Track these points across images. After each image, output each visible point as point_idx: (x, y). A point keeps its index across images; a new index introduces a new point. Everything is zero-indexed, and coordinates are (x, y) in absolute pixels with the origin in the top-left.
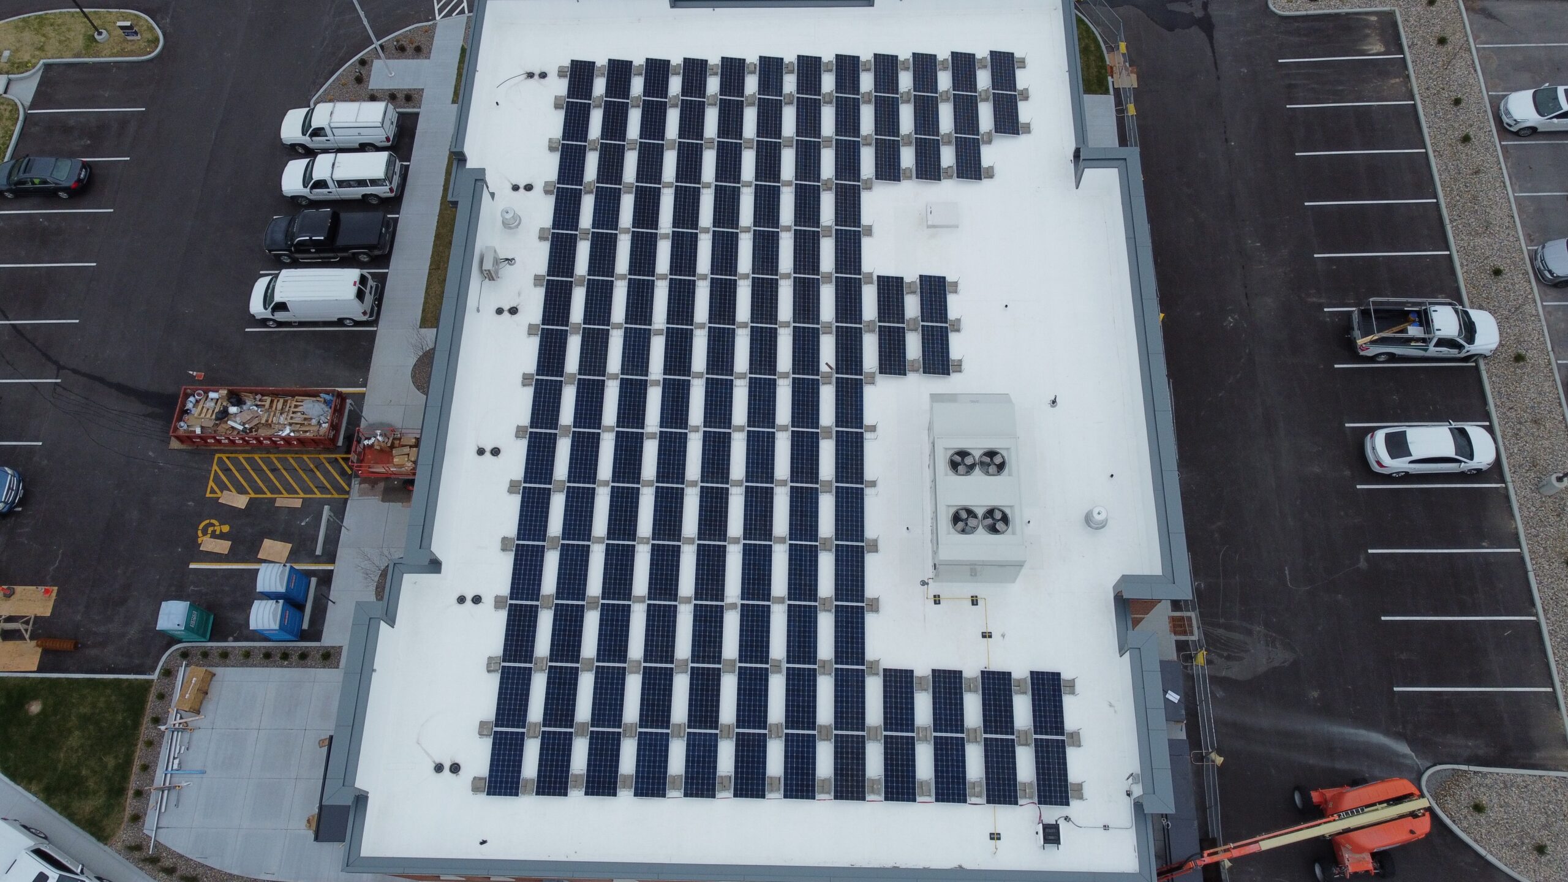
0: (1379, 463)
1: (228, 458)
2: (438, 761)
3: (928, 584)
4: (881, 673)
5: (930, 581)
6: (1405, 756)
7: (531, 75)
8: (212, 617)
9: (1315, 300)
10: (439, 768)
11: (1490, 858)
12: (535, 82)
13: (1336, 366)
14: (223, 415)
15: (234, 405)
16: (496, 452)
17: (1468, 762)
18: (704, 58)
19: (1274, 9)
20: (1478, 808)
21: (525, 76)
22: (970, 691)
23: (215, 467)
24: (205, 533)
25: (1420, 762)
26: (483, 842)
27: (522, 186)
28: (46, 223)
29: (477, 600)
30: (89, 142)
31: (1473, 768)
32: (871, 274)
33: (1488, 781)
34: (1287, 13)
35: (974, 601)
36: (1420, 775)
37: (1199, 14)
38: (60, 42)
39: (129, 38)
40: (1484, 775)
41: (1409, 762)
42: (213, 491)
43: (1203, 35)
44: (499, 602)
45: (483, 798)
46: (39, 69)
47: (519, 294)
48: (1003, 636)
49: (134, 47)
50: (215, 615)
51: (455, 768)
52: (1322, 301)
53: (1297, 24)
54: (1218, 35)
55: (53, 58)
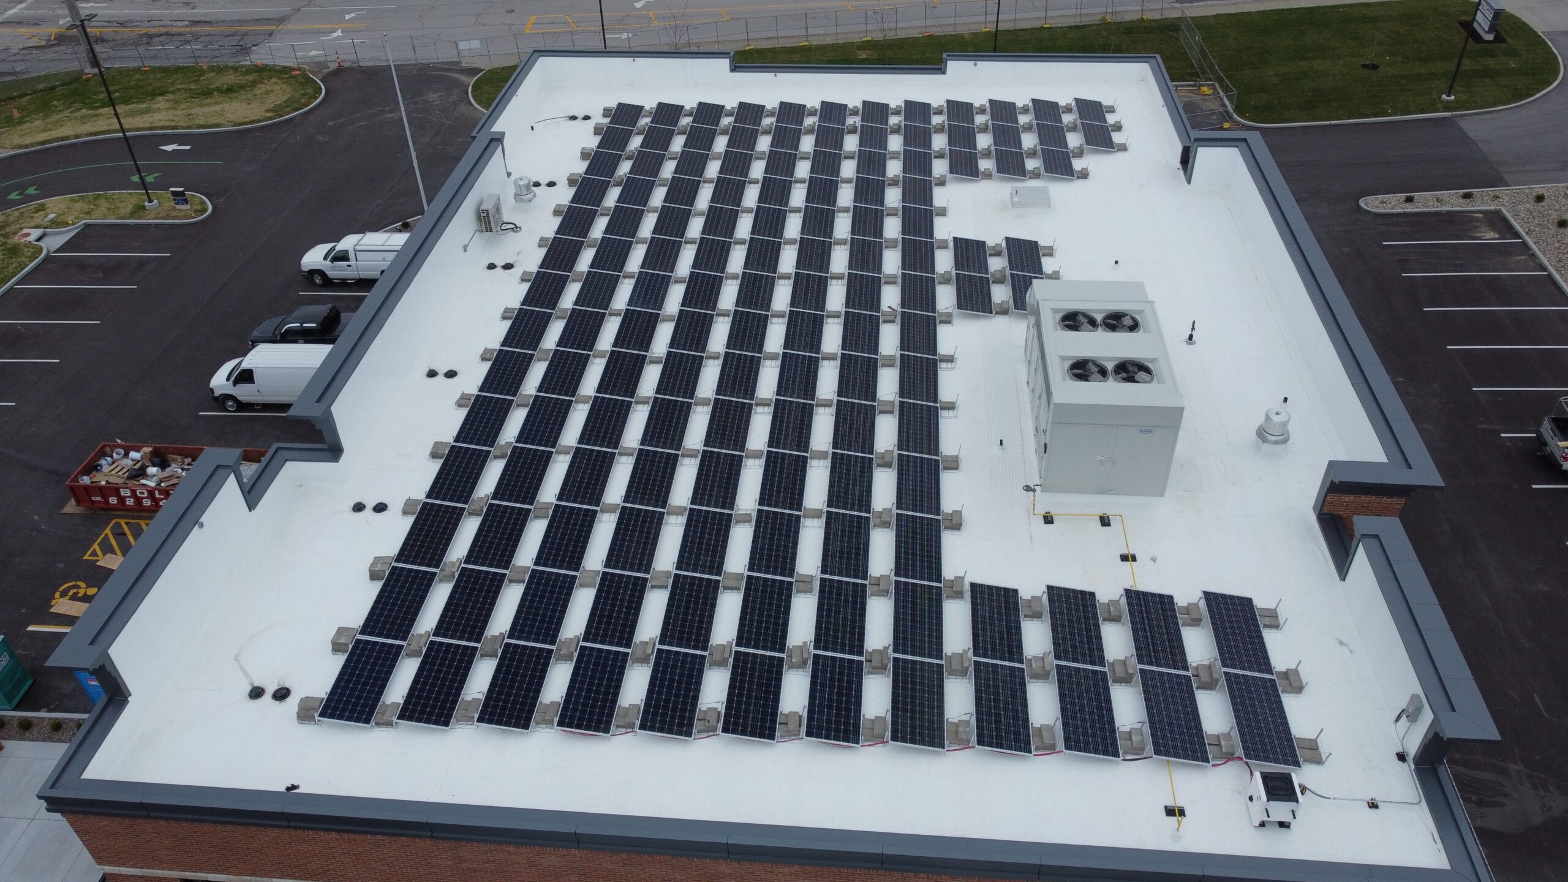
1: (127, 523)
3: (1034, 491)
4: (968, 591)
5: (1038, 488)
8: (29, 683)
12: (577, 122)
14: (139, 473)
15: (154, 465)
18: (761, 102)
19: (1365, 207)
21: (569, 119)
22: (1111, 620)
23: (108, 531)
24: (64, 594)
28: (23, 330)
29: (380, 508)
30: (101, 275)
32: (945, 238)
35: (1105, 521)
38: (109, 209)
39: (178, 207)
42: (94, 554)
46: (78, 227)
47: (518, 254)
48: (1154, 559)
49: (180, 214)
50: (34, 683)
55: (96, 219)
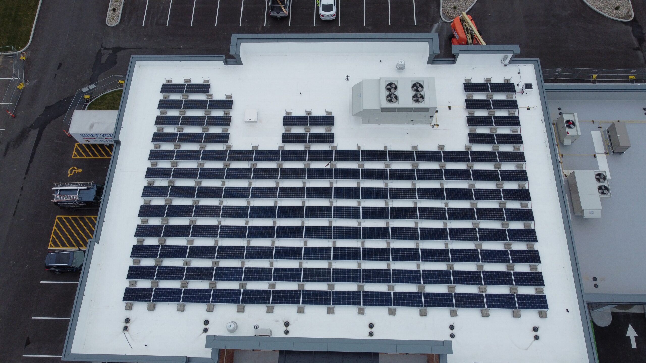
0: (334, 15)
2: (534, 339)
4: (471, 144)
6: (438, 26)
7: (126, 329)
9: (260, 29)
10: (537, 338)
11: (470, 7)
12: (131, 326)
13: (290, 25)
16: (371, 326)
17: (439, 9)
18: (136, 226)
19: (115, 25)
20: (455, 8)
21: (126, 332)
22: (474, 114)
25: (440, 22)
26: (567, 310)
27: (205, 327)
29: (452, 327)
31: (441, 8)
32: (279, 147)
33: (445, 5)
34: (119, 21)
36: (444, 22)
37: (110, 52)
40: (443, 5)
41: (440, 25)
43: (122, 52)
44: (454, 314)
45: (549, 312)
47: (277, 321)
48: (450, 102)
51: (536, 329)
52: (261, 26)
53: (125, 18)
54: (123, 46)
